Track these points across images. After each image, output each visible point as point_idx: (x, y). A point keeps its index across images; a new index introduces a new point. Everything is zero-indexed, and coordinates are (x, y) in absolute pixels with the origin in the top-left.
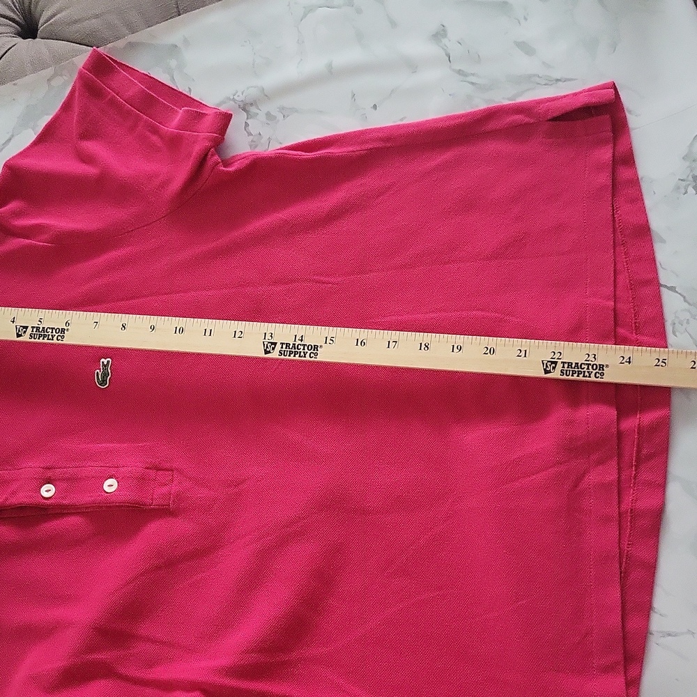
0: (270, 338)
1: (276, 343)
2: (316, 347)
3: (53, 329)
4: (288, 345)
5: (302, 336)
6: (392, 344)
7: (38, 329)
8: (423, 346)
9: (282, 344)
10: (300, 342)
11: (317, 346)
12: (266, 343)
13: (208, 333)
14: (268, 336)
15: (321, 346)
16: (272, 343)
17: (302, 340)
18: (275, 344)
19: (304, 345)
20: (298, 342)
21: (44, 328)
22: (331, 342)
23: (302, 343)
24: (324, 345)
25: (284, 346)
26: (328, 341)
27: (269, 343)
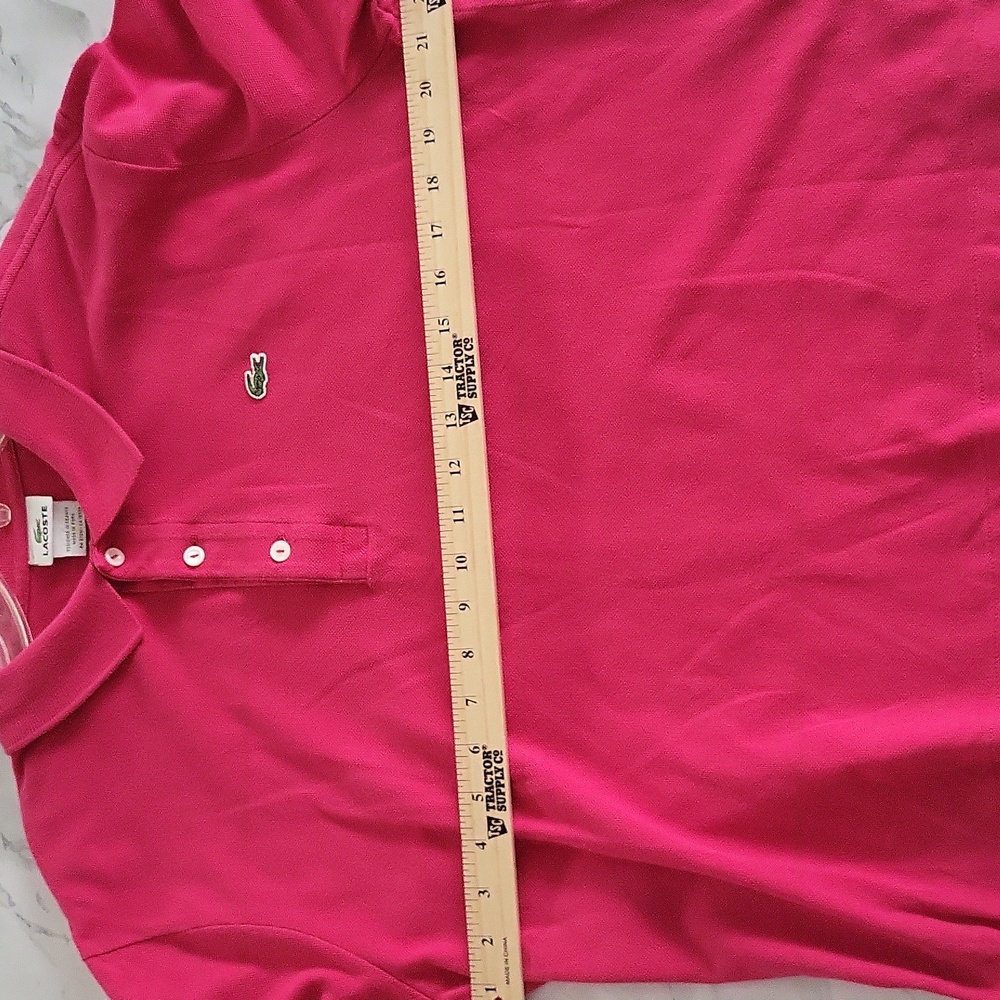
0: (453, 417)
1: (459, 405)
2: (457, 343)
3: (486, 774)
4: (460, 387)
5: (444, 369)
6: (437, 231)
7: (489, 799)
8: (433, 185)
9: (459, 396)
10: (453, 370)
11: (455, 341)
12: (462, 422)
13: (459, 516)
14: (451, 421)
15: (454, 336)
16: (460, 412)
17: (450, 368)
18: (460, 407)
19: (456, 362)
20: (453, 373)
21: (487, 790)
22: (446, 322)
23: (453, 365)
24: (452, 332)
25: (462, 392)
26: (445, 327)
27: (460, 417)
